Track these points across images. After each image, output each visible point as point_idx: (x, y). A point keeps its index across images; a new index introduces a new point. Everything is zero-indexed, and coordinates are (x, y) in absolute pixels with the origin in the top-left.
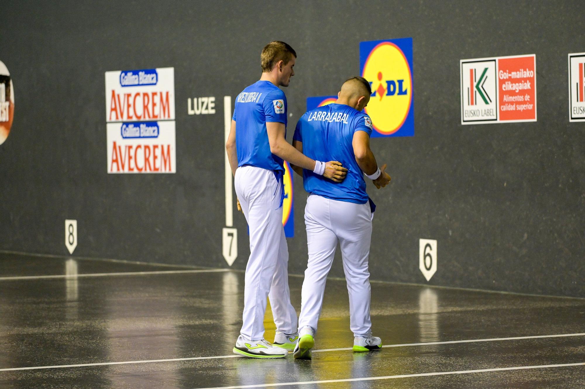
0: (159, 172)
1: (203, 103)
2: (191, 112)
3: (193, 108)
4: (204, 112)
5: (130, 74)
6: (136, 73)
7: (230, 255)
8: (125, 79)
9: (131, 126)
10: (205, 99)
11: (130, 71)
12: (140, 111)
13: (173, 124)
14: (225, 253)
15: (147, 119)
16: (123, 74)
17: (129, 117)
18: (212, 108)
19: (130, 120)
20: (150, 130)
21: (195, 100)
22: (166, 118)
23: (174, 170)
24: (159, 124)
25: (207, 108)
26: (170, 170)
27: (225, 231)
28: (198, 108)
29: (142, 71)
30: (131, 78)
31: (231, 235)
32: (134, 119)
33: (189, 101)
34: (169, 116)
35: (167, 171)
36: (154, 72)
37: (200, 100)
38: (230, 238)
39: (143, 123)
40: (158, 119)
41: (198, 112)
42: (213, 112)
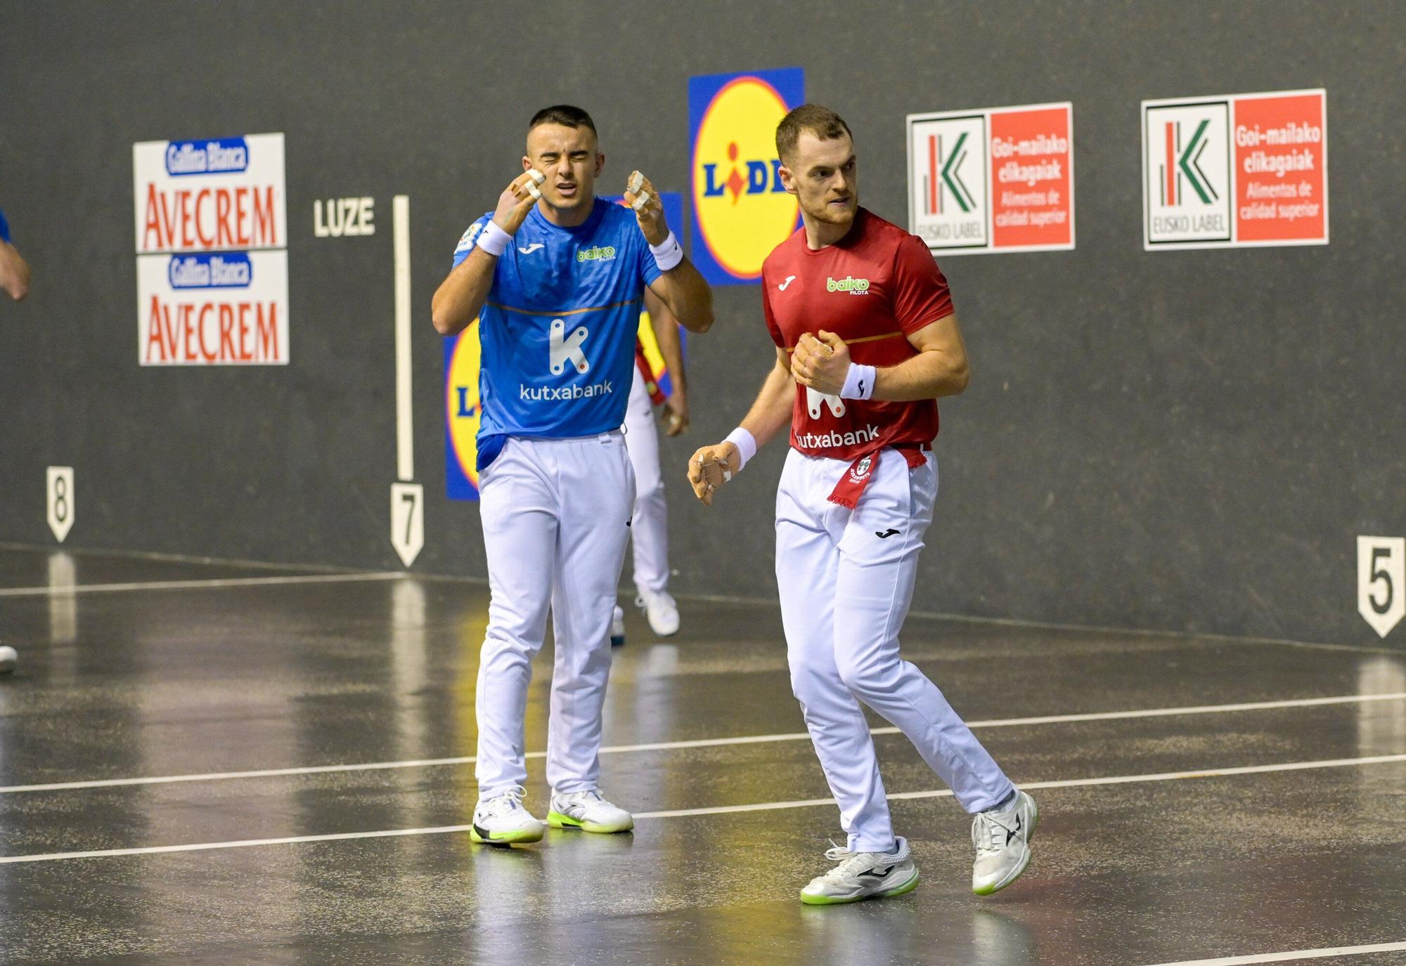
0: (253, 362)
1: (347, 211)
2: (320, 231)
3: (325, 222)
4: (351, 230)
5: (187, 148)
6: (200, 145)
7: (407, 541)
8: (178, 160)
9: (190, 262)
10: (352, 203)
11: (187, 142)
12: (210, 230)
13: (281, 259)
14: (398, 538)
15: (226, 246)
16: (173, 149)
17: (186, 242)
18: (368, 222)
19: (188, 249)
20: (232, 272)
21: (331, 204)
22: (268, 243)
23: (284, 358)
24: (253, 256)
25: (356, 222)
26: (276, 356)
27: (397, 491)
28: (336, 223)
29: (214, 141)
30: (189, 157)
31: (409, 498)
32: (198, 247)
33: (318, 206)
34: (273, 240)
35: (270, 360)
36: (239, 143)
37: (342, 204)
38: (408, 505)
39: (217, 254)
40: (250, 245)
41: (336, 232)
42: (369, 230)
